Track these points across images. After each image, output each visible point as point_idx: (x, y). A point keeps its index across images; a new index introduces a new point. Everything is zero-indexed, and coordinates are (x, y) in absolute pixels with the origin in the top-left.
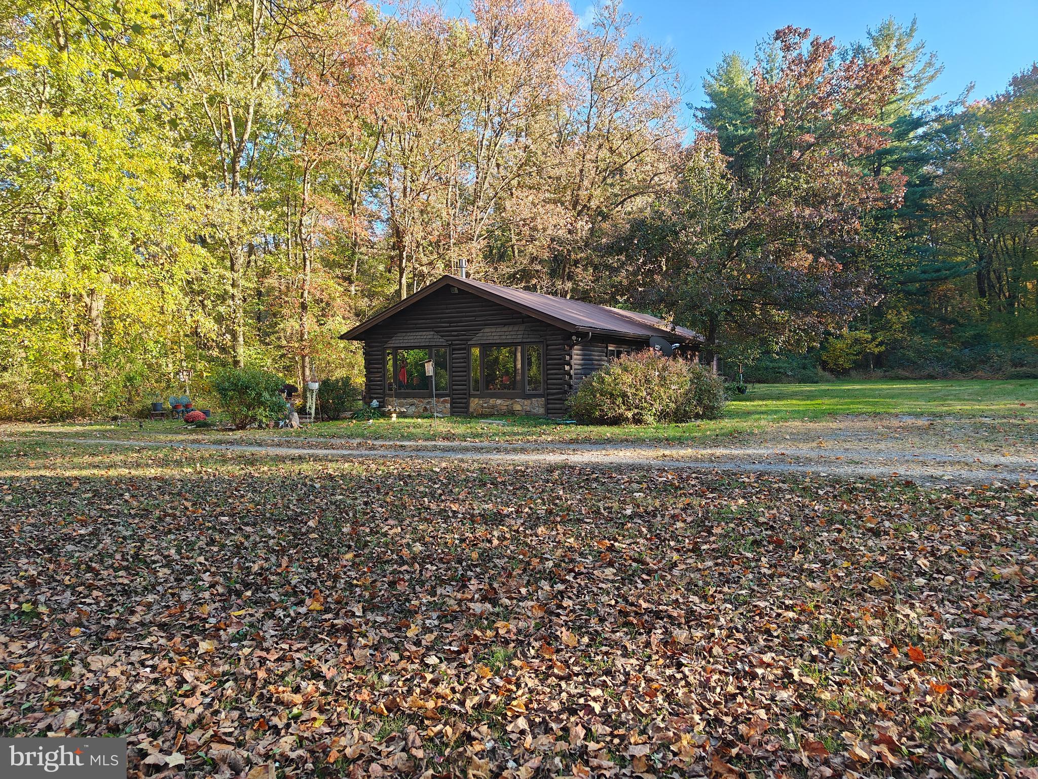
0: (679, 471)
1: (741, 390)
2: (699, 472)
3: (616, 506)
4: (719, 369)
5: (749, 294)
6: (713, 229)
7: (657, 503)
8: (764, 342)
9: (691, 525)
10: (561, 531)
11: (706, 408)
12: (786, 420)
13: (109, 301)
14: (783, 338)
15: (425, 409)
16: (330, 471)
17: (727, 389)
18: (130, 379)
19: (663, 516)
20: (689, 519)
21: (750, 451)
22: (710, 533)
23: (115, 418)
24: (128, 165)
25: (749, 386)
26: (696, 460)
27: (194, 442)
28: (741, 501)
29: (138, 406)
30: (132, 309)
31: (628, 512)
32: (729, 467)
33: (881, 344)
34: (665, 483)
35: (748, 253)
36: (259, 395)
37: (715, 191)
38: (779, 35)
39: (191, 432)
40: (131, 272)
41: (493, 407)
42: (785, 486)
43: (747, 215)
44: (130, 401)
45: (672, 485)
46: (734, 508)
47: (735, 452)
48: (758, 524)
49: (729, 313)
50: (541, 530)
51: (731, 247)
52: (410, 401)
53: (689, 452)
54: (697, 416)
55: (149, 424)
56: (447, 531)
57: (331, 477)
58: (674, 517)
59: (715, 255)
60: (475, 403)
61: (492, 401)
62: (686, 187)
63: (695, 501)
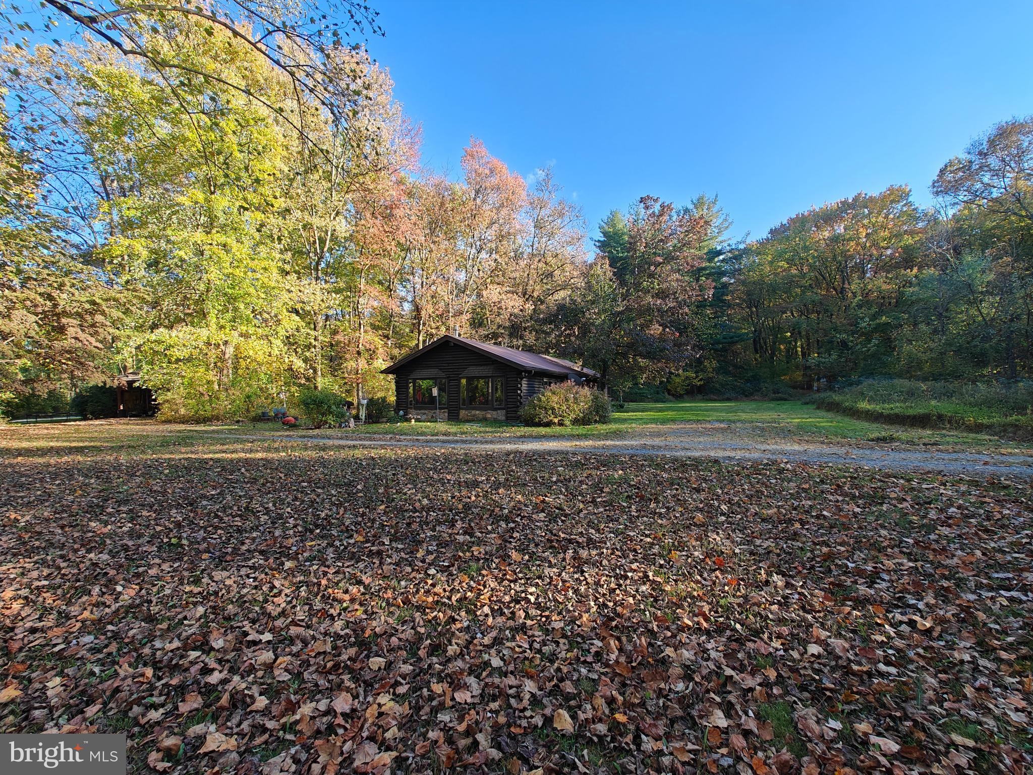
0: (584, 454)
1: (622, 406)
2: (596, 455)
3: (547, 475)
4: (608, 393)
5: (626, 349)
6: (605, 311)
7: (571, 474)
8: (635, 378)
9: (591, 487)
10: (513, 491)
11: (601, 417)
12: (647, 424)
13: (237, 348)
14: (645, 376)
15: (432, 417)
16: (373, 455)
17: (613, 405)
18: (248, 397)
19: (575, 482)
20: (590, 483)
21: (626, 443)
22: (602, 492)
23: (238, 422)
24: (252, 264)
25: (626, 404)
26: (595, 448)
27: (287, 436)
28: (620, 472)
29: (253, 414)
30: (251, 352)
31: (554, 479)
32: (614, 452)
33: (701, 380)
34: (576, 461)
35: (626, 325)
36: (330, 407)
37: (606, 288)
38: (642, 200)
39: (286, 430)
40: (251, 330)
41: (474, 415)
42: (646, 463)
43: (624, 303)
44: (248, 410)
45: (580, 462)
46: (616, 476)
47: (617, 443)
48: (630, 486)
49: (614, 361)
50: (501, 491)
51: (615, 321)
52: (423, 411)
53: (590, 443)
54: (596, 422)
55: (260, 425)
56: (444, 491)
57: (373, 459)
58: (581, 482)
59: (606, 326)
60: (463, 413)
61: (473, 412)
62: (589, 286)
63: (594, 472)
